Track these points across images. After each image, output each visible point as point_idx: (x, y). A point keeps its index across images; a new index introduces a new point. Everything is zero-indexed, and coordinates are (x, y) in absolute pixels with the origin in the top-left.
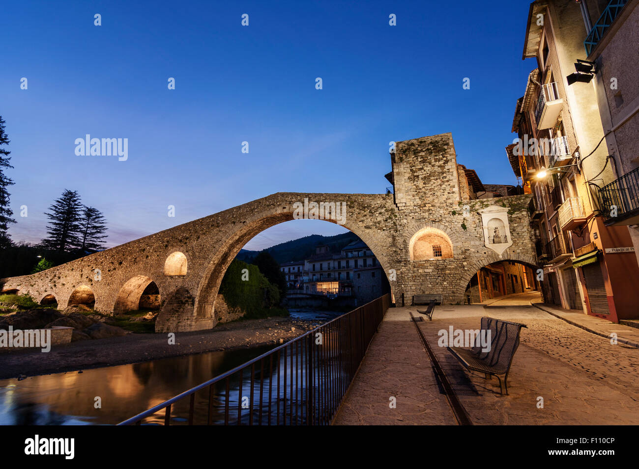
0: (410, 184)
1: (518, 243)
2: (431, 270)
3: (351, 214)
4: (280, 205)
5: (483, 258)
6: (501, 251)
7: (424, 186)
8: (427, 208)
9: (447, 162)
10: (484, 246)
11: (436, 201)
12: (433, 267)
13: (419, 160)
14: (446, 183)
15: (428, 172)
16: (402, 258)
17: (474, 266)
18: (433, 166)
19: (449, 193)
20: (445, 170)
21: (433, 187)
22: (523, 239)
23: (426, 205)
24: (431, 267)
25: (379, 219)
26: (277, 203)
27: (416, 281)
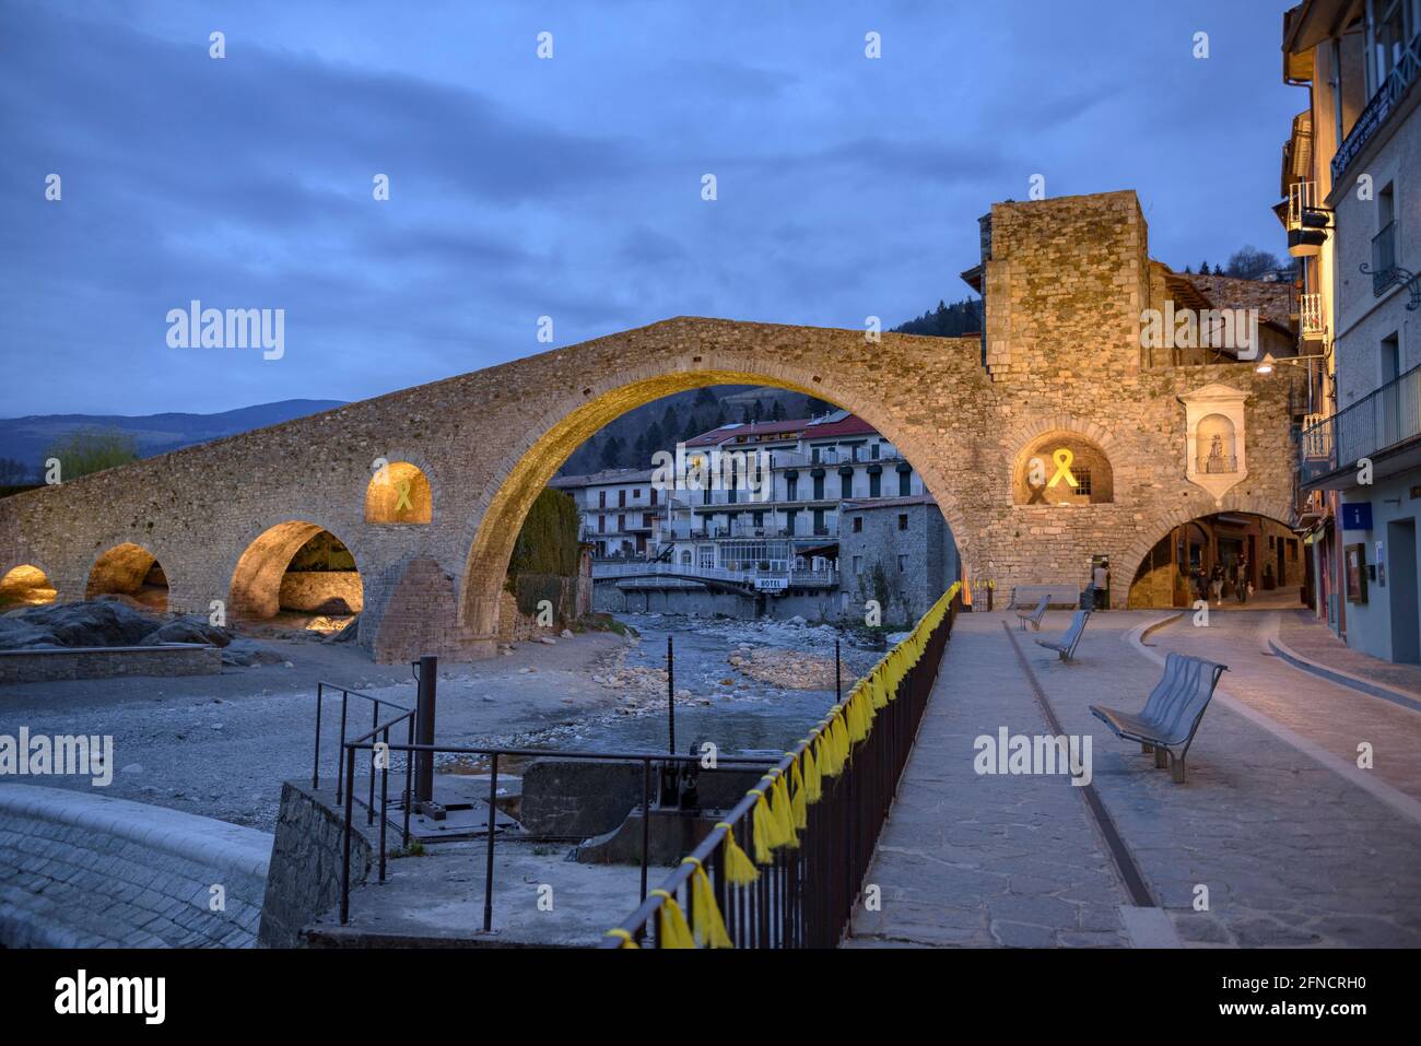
0: (1024, 318)
1: (1260, 474)
2: (1058, 530)
3: (872, 384)
4: (686, 350)
5: (1179, 507)
6: (1219, 491)
7: (1059, 323)
8: (1060, 381)
9: (1117, 266)
10: (1186, 478)
11: (1084, 364)
12: (1064, 523)
13: (1052, 256)
14: (1111, 322)
15: (1070, 290)
16: (992, 500)
17: (1159, 523)
18: (1084, 274)
19: (1116, 346)
20: (1111, 286)
21: (1079, 329)
22: (1273, 465)
23: (1061, 373)
24: (1060, 523)
25: (942, 401)
26: (676, 345)
27: (1023, 553)
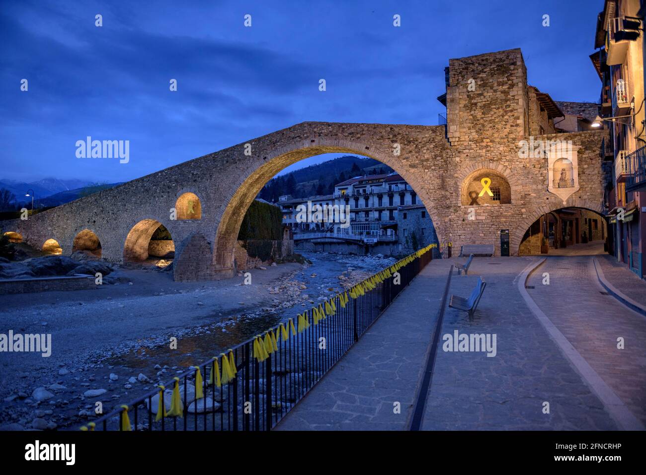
0: (466, 114)
1: (586, 188)
2: (484, 218)
4: (308, 137)
5: (544, 205)
6: (564, 196)
7: (483, 116)
8: (484, 144)
9: (512, 86)
10: (548, 190)
11: (496, 135)
12: (487, 214)
13: (479, 83)
14: (509, 114)
15: (488, 99)
16: (451, 204)
17: (534, 213)
18: (495, 91)
19: (512, 126)
20: (509, 96)
21: (493, 118)
22: (592, 183)
23: (484, 140)
24: (484, 214)
25: (426, 156)
26: (304, 135)
27: (466, 229)
